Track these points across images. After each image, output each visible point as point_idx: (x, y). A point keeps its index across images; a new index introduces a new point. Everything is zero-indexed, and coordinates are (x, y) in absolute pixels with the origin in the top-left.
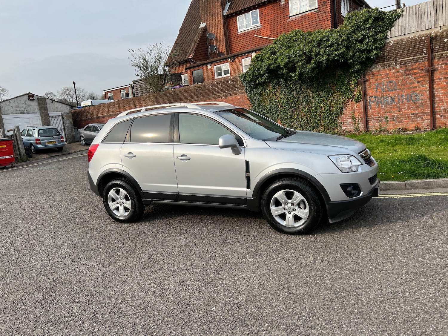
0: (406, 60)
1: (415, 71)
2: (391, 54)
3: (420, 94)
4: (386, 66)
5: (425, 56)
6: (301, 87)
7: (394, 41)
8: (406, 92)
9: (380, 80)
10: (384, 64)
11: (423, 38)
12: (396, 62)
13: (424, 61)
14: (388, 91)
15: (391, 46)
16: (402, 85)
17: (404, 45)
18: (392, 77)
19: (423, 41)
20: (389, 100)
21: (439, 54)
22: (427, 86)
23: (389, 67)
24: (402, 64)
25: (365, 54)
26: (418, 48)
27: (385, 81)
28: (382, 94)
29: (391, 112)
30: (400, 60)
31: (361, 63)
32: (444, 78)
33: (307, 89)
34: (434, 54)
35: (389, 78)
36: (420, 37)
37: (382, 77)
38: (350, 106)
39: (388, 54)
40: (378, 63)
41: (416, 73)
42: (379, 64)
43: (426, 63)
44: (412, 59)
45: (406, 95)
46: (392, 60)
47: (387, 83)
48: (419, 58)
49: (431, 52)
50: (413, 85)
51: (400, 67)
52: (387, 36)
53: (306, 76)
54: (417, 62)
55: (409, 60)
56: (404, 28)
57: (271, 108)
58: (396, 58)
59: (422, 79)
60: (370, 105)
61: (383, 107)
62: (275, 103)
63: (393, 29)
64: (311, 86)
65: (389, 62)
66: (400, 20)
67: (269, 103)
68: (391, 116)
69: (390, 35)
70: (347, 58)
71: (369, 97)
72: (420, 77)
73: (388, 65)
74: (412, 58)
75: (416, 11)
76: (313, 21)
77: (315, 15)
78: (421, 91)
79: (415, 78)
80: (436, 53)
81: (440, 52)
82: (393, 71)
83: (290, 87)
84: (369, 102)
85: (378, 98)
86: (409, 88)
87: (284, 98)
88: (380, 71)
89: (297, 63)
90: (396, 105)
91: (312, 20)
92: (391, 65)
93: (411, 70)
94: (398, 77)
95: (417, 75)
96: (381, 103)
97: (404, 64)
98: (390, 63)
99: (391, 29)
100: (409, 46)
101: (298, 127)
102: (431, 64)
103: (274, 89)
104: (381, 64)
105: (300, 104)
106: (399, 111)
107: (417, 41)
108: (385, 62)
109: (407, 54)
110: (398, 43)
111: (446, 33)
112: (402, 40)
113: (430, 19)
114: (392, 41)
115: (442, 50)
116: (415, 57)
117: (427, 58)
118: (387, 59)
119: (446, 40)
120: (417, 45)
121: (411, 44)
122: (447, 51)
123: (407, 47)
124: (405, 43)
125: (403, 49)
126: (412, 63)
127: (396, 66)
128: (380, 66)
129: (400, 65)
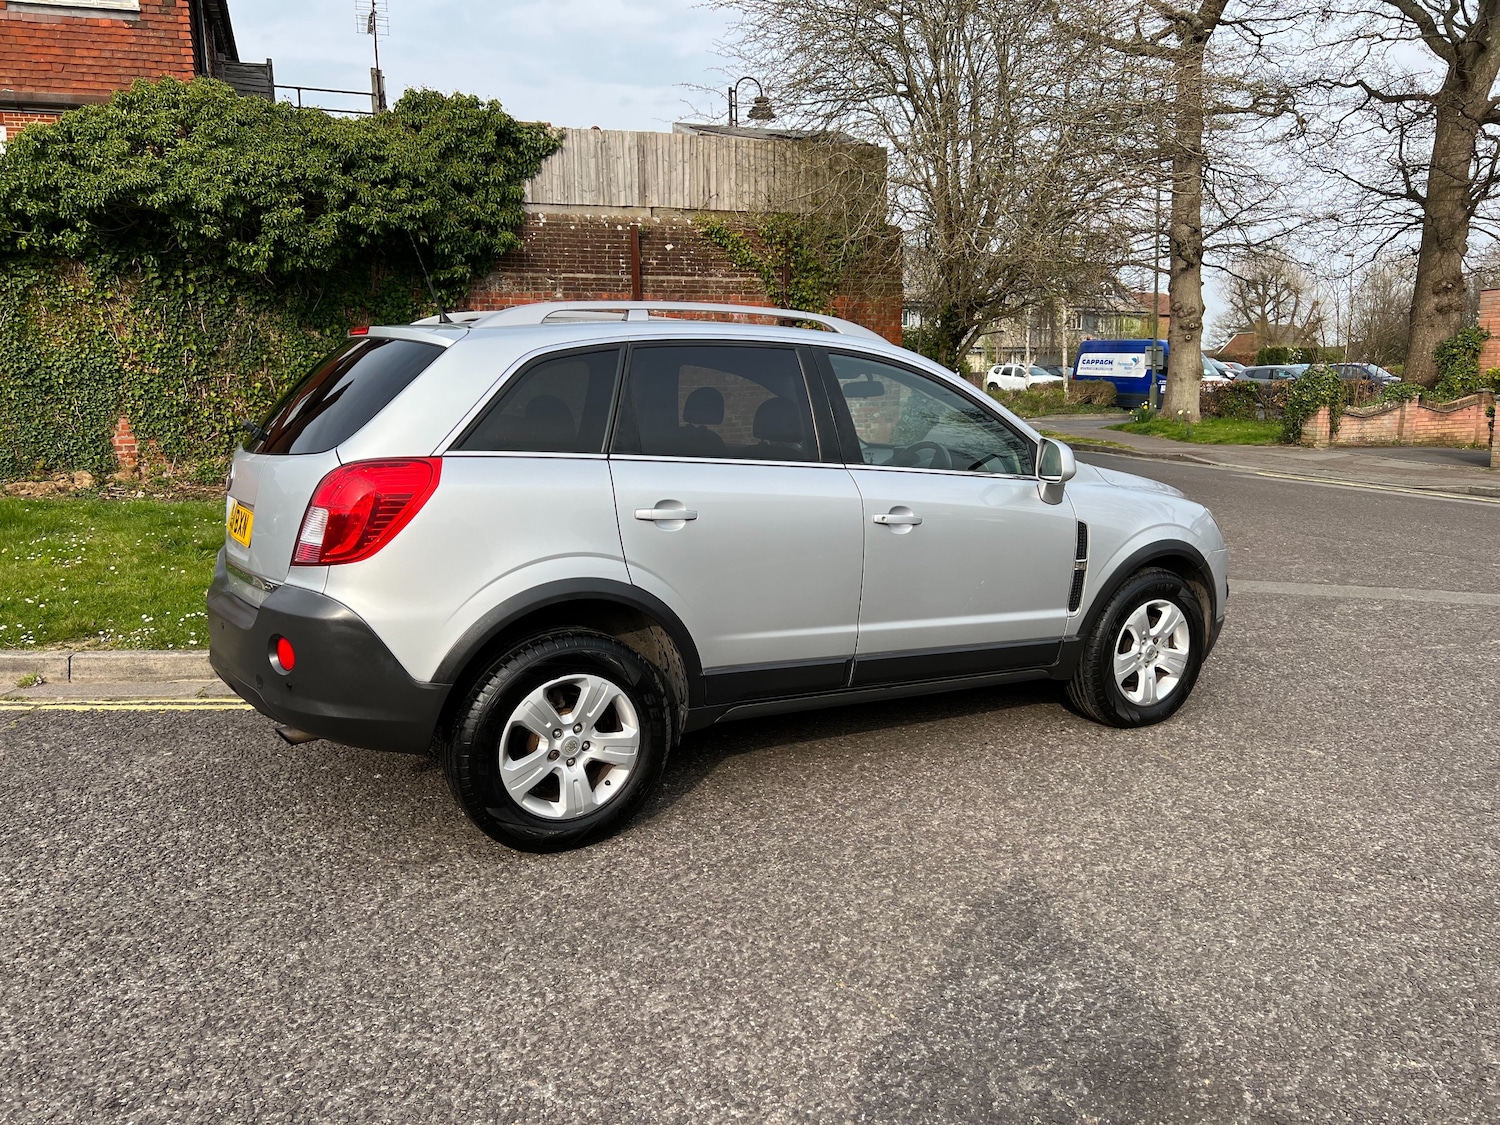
0: (578, 279)
2: (538, 251)
4: (528, 284)
5: (625, 277)
6: (232, 299)
7: (547, 217)
10: (522, 278)
11: (620, 228)
12: (554, 279)
13: (622, 290)
15: (539, 229)
17: (572, 236)
19: (618, 235)
21: (655, 281)
23: (536, 289)
24: (571, 286)
25: (481, 235)
26: (607, 252)
30: (564, 275)
31: (471, 260)
33: (257, 313)
34: (644, 277)
36: (613, 223)
39: (533, 250)
40: (506, 271)
42: (508, 274)
46: (542, 271)
48: (610, 280)
49: (638, 270)
52: (523, 195)
53: (293, 266)
54: (605, 290)
55: (587, 279)
56: (566, 185)
57: (83, 365)
58: (553, 266)
62: (103, 348)
63: (538, 178)
64: (277, 304)
65: (535, 275)
66: (555, 159)
67: (72, 345)
69: (529, 196)
70: (438, 235)
73: (533, 284)
74: (594, 276)
75: (596, 147)
76: (120, 55)
77: (126, 32)
80: (649, 277)
81: (658, 274)
83: (185, 296)
87: (151, 333)
88: (509, 294)
89: (268, 209)
91: (113, 47)
92: (541, 284)
97: (572, 289)
98: (537, 278)
99: (533, 177)
100: (587, 242)
101: (216, 453)
103: (101, 287)
104: (514, 274)
105: (227, 365)
107: (603, 231)
108: (523, 271)
109: (580, 262)
110: (557, 225)
111: (671, 229)
112: (566, 218)
113: (629, 179)
114: (541, 216)
115: (662, 268)
116: (601, 276)
117: (629, 285)
118: (529, 266)
119: (669, 247)
120: (606, 242)
121: (591, 237)
122: (672, 278)
123: (581, 242)
124: (576, 230)
125: (570, 246)
126: (592, 290)
127: (555, 289)
128: (509, 281)
129: (565, 289)
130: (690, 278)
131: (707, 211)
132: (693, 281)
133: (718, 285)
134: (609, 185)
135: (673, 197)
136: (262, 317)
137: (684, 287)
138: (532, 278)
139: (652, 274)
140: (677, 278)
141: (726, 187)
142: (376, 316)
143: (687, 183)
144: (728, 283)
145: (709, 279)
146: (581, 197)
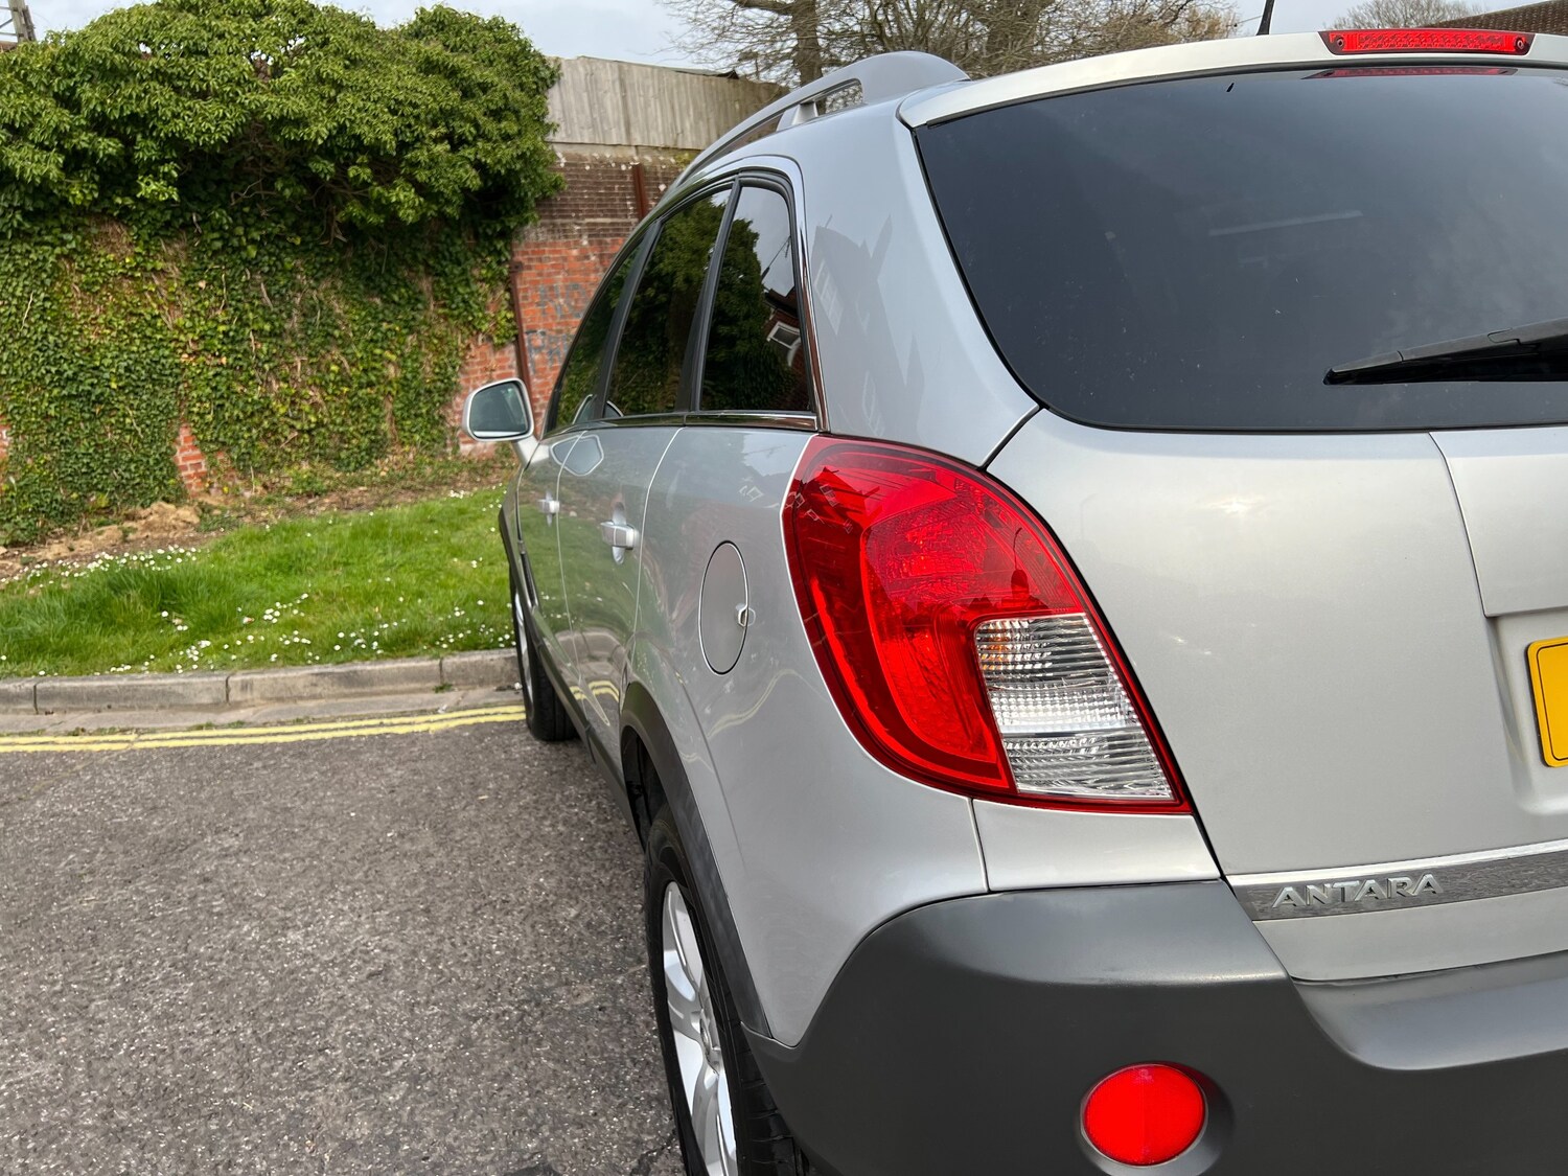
0: (597, 224)
2: (564, 194)
4: (559, 231)
5: (633, 221)
7: (567, 157)
9: (549, 274)
10: (554, 225)
11: (623, 167)
12: (579, 225)
14: (570, 316)
15: (561, 169)
17: (588, 177)
18: (575, 272)
19: (622, 175)
23: (566, 237)
24: (593, 232)
26: (618, 194)
27: (560, 279)
28: (559, 324)
30: (588, 220)
33: (319, 279)
35: (567, 272)
36: (618, 164)
37: (553, 266)
38: (479, 363)
40: (539, 217)
42: (542, 221)
44: (612, 224)
46: (570, 217)
47: (567, 287)
48: (623, 224)
51: (590, 243)
58: (577, 211)
60: (533, 362)
64: (340, 267)
65: (564, 221)
71: (528, 333)
73: (564, 231)
74: (608, 220)
82: (575, 252)
84: (530, 349)
85: (550, 336)
88: (544, 244)
92: (570, 231)
96: (559, 353)
98: (566, 225)
100: (600, 183)
104: (548, 221)
107: (612, 172)
108: (555, 217)
109: (598, 206)
110: (575, 164)
111: (661, 168)
112: (581, 158)
113: (616, 115)
114: (560, 156)
116: (615, 220)
118: (559, 211)
119: (662, 187)
120: (614, 183)
121: (603, 178)
123: (595, 183)
124: (590, 171)
125: (588, 188)
126: (611, 235)
127: (581, 236)
128: (544, 229)
129: (590, 236)
134: (601, 122)
135: (651, 134)
136: (323, 286)
138: (563, 225)
141: (688, 125)
142: (438, 274)
143: (659, 120)
146: (582, 136)
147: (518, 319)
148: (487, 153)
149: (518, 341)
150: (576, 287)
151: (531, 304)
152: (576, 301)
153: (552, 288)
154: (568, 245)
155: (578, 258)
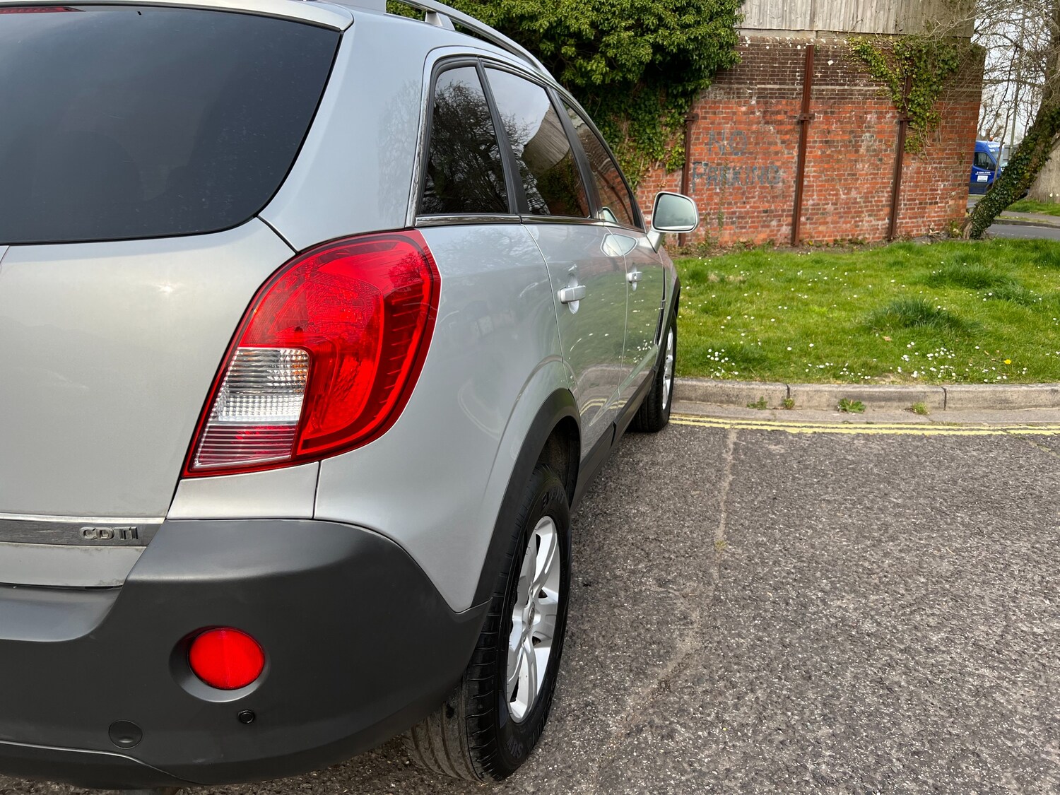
0: (767, 89)
1: (779, 117)
2: (744, 67)
3: (782, 170)
4: (734, 93)
5: (798, 87)
7: (751, 39)
8: (760, 161)
9: (719, 124)
10: (731, 89)
11: (799, 47)
12: (751, 89)
13: (796, 98)
14: (731, 154)
15: (745, 49)
16: (756, 144)
17: (767, 54)
18: (740, 123)
19: (796, 53)
20: (730, 175)
21: (819, 90)
22: (795, 153)
23: (739, 98)
24: (762, 95)
26: (790, 67)
27: (727, 128)
28: (720, 158)
29: (730, 204)
30: (759, 86)
32: (821, 142)
34: (812, 87)
35: (735, 123)
36: (795, 45)
37: (723, 118)
38: (653, 182)
40: (721, 83)
41: (781, 123)
42: (721, 85)
43: (798, 103)
44: (779, 89)
45: (760, 168)
46: (745, 83)
47: (732, 134)
48: (788, 89)
49: (807, 81)
50: (773, 149)
51: (758, 102)
54: (784, 98)
55: (773, 89)
56: (761, 13)
58: (752, 80)
59: (788, 136)
60: (694, 184)
61: (718, 191)
65: (739, 86)
68: (728, 213)
71: (694, 163)
72: (787, 133)
73: (738, 93)
74: (777, 87)
78: (783, 163)
79: (778, 132)
80: (815, 87)
81: (821, 85)
82: (744, 109)
84: (693, 175)
85: (711, 167)
86: (766, 155)
88: (720, 102)
89: (608, 32)
90: (740, 188)
92: (743, 93)
93: (773, 113)
94: (750, 123)
95: (782, 128)
96: (715, 179)
97: (763, 97)
98: (740, 89)
100: (776, 59)
102: (805, 107)
104: (726, 86)
106: (744, 203)
107: (788, 50)
108: (732, 83)
109: (771, 76)
110: (757, 45)
111: (833, 48)
112: (764, 40)
113: (804, 7)
114: (747, 38)
115: (824, 81)
116: (783, 86)
117: (800, 94)
118: (736, 79)
119: (830, 63)
120: (789, 59)
121: (780, 55)
122: (830, 87)
123: (772, 59)
124: (770, 49)
125: (764, 63)
126: (776, 98)
127: (751, 97)
128: (722, 91)
129: (758, 98)
130: (842, 88)
131: (854, 34)
132: (843, 90)
133: (860, 93)
134: (790, 13)
135: (833, 21)
137: (837, 95)
138: (737, 89)
139: (816, 85)
140: (833, 87)
141: (869, 14)
142: (634, 120)
143: (843, 11)
144: (866, 91)
145: (854, 88)
146: (771, 23)
147: (687, 154)
148: (664, 38)
149: (685, 167)
150: (739, 133)
151: (701, 144)
152: (737, 144)
153: (719, 133)
154: (739, 104)
155: (745, 113)
